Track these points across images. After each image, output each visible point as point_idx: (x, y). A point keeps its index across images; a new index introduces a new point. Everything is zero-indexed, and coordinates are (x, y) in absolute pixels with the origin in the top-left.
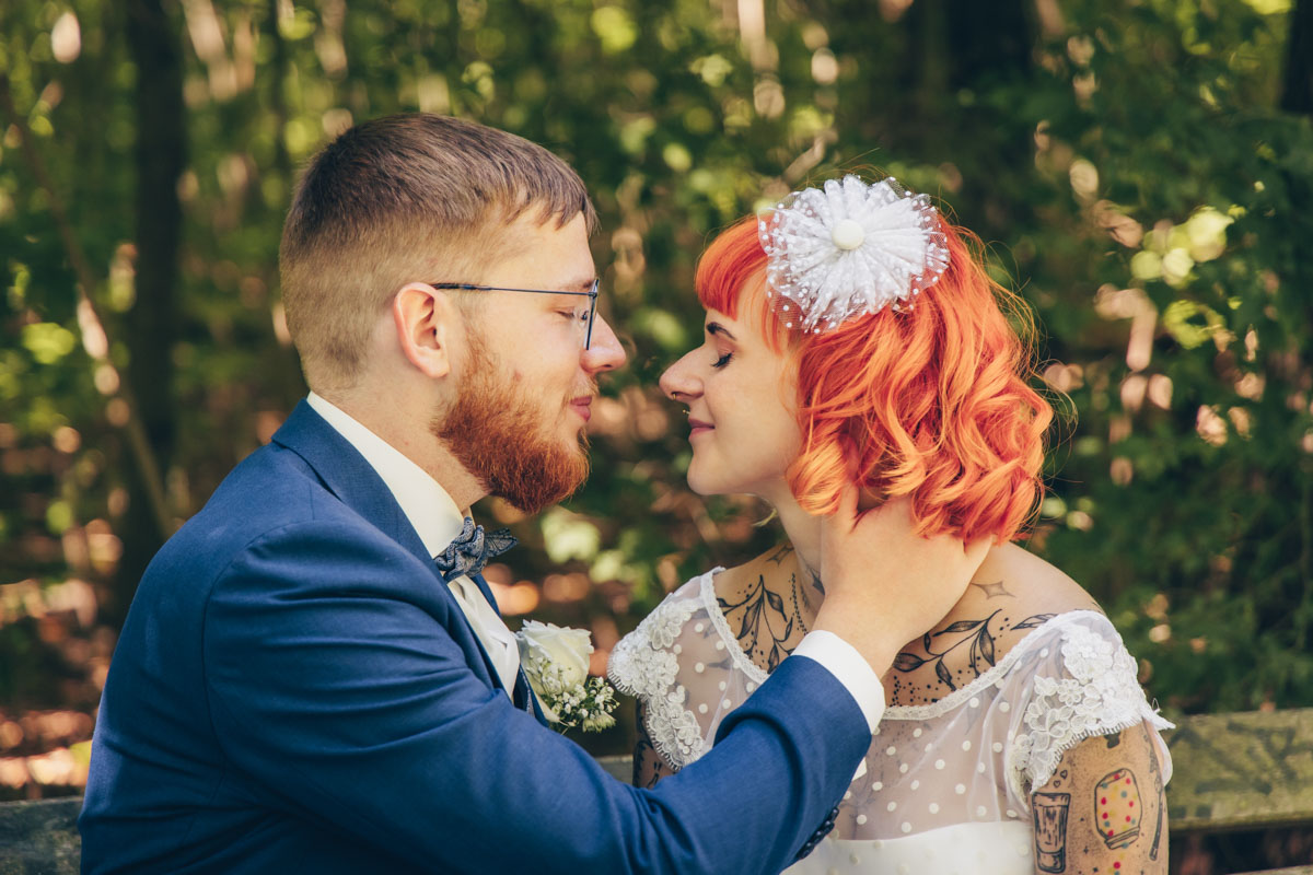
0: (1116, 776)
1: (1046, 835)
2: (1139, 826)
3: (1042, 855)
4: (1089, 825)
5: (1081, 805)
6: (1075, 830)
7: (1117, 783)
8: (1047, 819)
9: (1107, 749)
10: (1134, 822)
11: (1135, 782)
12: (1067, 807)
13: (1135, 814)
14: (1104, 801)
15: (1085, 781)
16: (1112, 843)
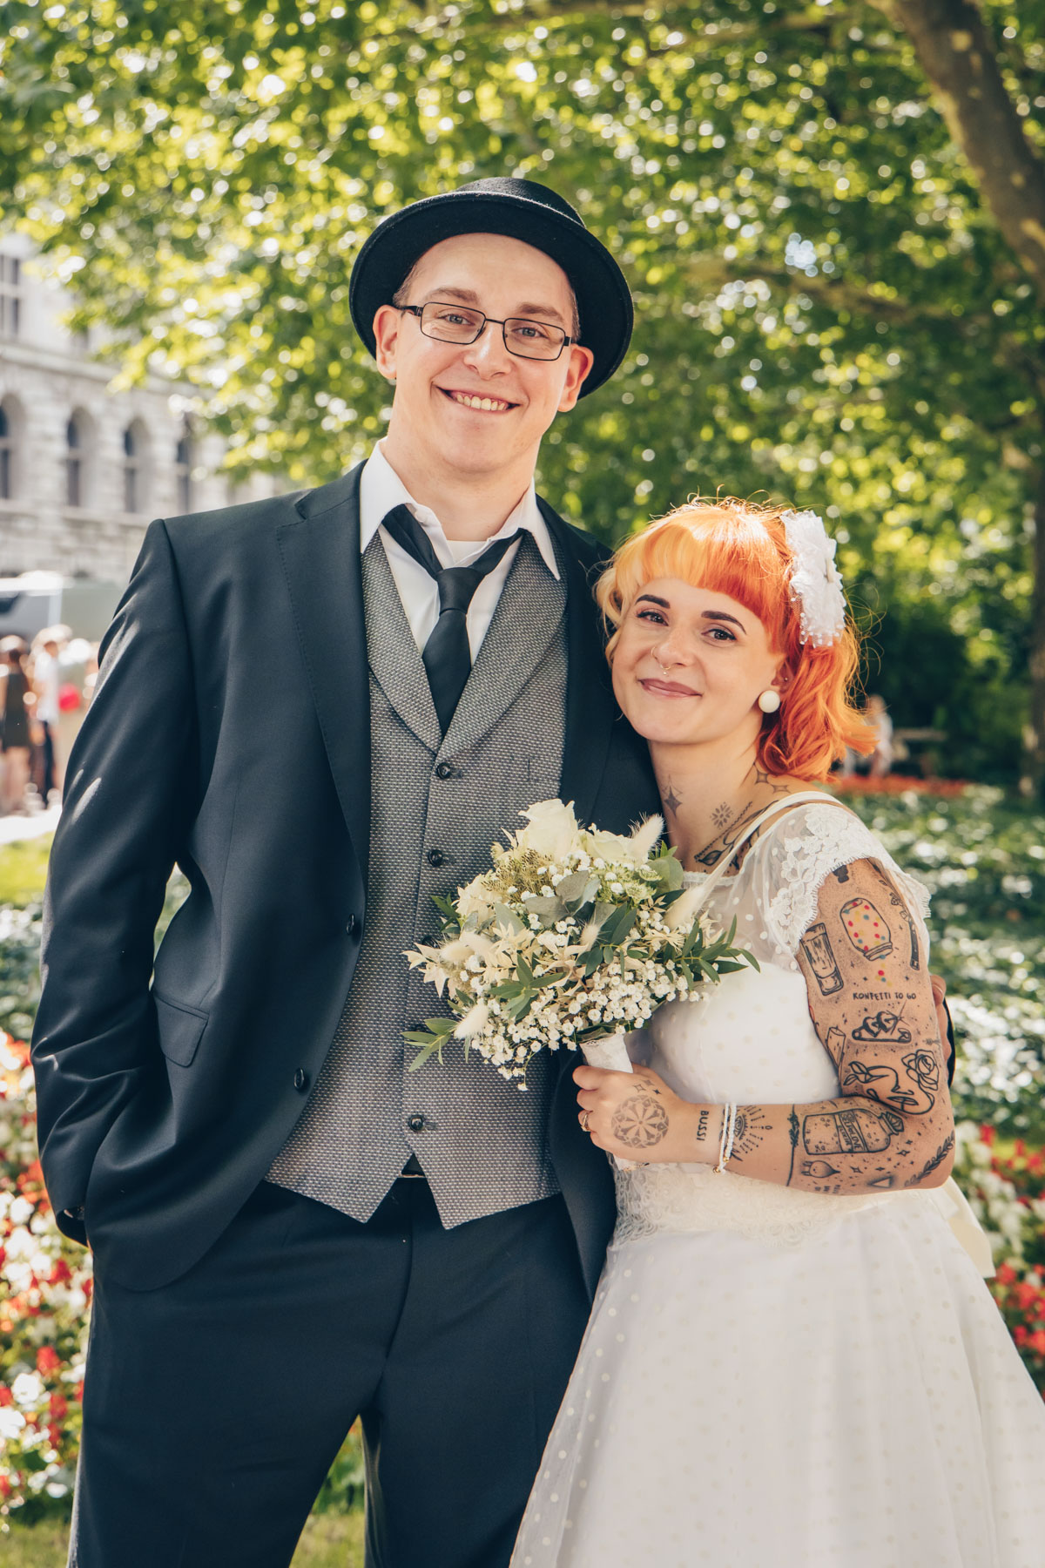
0: (854, 903)
1: (821, 962)
2: (890, 942)
3: (823, 981)
4: (846, 944)
5: (835, 930)
6: (838, 951)
7: (856, 909)
8: (817, 949)
9: (839, 884)
10: (883, 938)
11: (874, 908)
12: (826, 934)
13: (882, 930)
14: (851, 924)
15: (830, 910)
16: (870, 956)
